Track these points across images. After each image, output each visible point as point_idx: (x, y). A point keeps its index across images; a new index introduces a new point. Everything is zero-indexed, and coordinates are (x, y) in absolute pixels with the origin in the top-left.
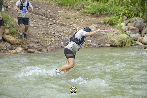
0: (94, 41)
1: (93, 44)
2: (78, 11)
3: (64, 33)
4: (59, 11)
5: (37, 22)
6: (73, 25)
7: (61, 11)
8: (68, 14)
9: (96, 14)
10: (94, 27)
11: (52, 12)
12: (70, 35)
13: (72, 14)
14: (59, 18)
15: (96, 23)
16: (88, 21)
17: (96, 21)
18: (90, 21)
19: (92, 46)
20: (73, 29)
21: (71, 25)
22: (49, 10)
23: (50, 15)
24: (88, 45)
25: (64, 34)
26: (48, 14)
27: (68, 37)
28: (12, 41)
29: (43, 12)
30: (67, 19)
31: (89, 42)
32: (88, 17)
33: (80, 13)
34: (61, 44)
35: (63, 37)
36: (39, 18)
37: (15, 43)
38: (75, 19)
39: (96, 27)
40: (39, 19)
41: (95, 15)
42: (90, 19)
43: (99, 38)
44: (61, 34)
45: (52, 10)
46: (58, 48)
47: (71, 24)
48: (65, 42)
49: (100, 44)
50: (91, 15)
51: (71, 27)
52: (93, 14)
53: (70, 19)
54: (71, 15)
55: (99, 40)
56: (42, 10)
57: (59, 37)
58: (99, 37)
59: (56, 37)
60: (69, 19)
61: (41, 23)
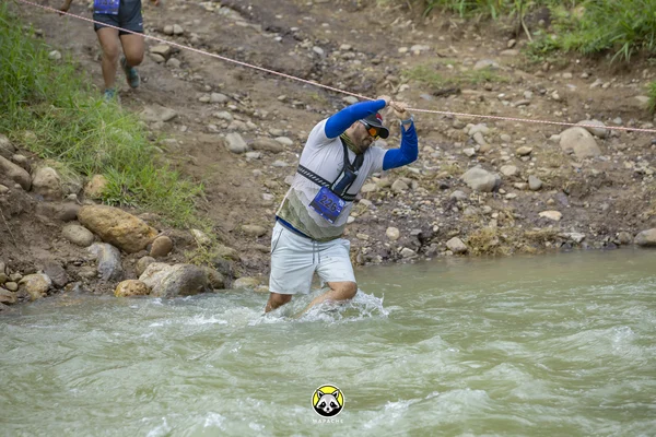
0: (579, 215)
1: (566, 234)
2: (512, 41)
3: (408, 180)
4: (403, 50)
5: (270, 120)
6: (465, 130)
7: (416, 49)
8: (450, 66)
9: (614, 57)
10: (586, 134)
11: (364, 57)
12: (443, 188)
13: (475, 62)
14: (394, 91)
15: (609, 111)
16: (561, 101)
17: (610, 98)
18: (574, 102)
19: (558, 245)
20: (465, 155)
21: (455, 128)
22: (345, 46)
23: (346, 76)
24: (539, 240)
25: (410, 185)
26: (335, 72)
27: (428, 202)
28: (123, 235)
29: (310, 56)
30: (439, 94)
31: (548, 222)
32: (567, 75)
33: (523, 53)
34: (389, 239)
35: (401, 203)
36: (281, 97)
37: (142, 245)
38: (490, 90)
39: (602, 137)
40: (284, 101)
41: (611, 59)
42: (573, 88)
43: (604, 200)
44: (393, 186)
45: (367, 40)
46: (369, 260)
47: (456, 123)
48: (409, 226)
49: (607, 232)
50: (584, 61)
51: (456, 140)
52: (598, 55)
53: (458, 92)
54: (464, 69)
55: (605, 206)
56: (306, 43)
57: (380, 201)
58: (610, 190)
59: (362, 201)
60: (451, 92)
61: (289, 127)
